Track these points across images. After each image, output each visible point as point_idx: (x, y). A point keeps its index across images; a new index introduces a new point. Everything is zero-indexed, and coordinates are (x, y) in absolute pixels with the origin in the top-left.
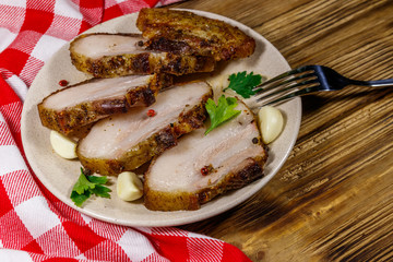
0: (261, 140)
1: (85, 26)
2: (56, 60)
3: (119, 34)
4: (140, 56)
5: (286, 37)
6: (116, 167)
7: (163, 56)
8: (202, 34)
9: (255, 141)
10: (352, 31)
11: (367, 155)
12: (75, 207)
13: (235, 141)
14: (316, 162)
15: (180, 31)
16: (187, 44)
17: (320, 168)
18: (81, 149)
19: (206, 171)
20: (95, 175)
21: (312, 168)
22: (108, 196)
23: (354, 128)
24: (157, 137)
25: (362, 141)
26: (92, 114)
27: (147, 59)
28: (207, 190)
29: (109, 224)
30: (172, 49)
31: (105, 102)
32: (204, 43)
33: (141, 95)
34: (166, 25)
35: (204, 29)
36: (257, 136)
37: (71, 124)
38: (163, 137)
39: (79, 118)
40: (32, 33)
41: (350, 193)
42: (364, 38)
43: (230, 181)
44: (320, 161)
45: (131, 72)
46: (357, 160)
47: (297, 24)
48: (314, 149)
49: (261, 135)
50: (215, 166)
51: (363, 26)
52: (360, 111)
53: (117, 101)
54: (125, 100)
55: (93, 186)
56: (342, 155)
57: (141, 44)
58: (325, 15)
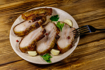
5: (80, 19)
11: (90, 55)
14: (77, 53)
15: (37, 14)
17: (77, 55)
21: (75, 55)
25: (90, 51)
41: (82, 64)
44: (78, 53)
46: (87, 55)
47: (84, 17)
48: (78, 50)
51: (100, 21)
52: (92, 43)
57: (30, 22)
58: (92, 16)
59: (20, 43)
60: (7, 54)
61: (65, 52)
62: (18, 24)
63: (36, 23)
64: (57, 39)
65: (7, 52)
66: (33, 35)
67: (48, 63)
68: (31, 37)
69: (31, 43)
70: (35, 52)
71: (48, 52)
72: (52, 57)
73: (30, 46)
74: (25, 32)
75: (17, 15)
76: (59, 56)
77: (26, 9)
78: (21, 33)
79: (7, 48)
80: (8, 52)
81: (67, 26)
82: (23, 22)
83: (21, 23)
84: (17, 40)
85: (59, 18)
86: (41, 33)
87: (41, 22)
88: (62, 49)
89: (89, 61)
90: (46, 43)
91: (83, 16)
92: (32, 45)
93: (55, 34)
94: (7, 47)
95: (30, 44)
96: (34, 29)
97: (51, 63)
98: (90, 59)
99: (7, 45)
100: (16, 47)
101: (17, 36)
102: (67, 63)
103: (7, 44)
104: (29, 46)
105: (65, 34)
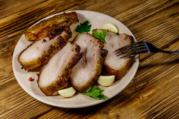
11: (163, 71)
14: (141, 75)
17: (143, 77)
21: (139, 77)
23: (157, 60)
41: (156, 88)
42: (160, 21)
44: (143, 74)
46: (159, 74)
47: (131, 15)
57: (45, 41)
58: (142, 12)
59: (38, 81)
60: (17, 108)
61: (124, 76)
62: (24, 50)
63: (58, 38)
64: (103, 57)
65: (16, 105)
66: (58, 60)
67: (102, 101)
68: (57, 64)
69: (61, 73)
70: (71, 89)
71: (94, 82)
72: (103, 91)
73: (60, 80)
74: (42, 59)
75: (13, 39)
76: (115, 86)
77: (26, 25)
78: (36, 63)
79: (14, 98)
80: (19, 103)
81: (111, 33)
82: (31, 45)
83: (28, 47)
84: (31, 78)
85: (90, 26)
86: (74, 53)
87: (66, 35)
88: (118, 71)
89: (166, 82)
90: (86, 69)
91: (128, 15)
92: (63, 76)
93: (97, 48)
94: (12, 96)
95: (60, 76)
96: (56, 50)
97: (107, 99)
98: (166, 77)
99: (12, 93)
100: (34, 90)
101: (27, 71)
102: (131, 95)
103: (12, 91)
104: (58, 80)
105: (113, 46)
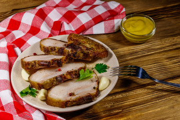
0: (98, 89)
1: (50, 36)
2: (35, 45)
3: (60, 41)
4: (61, 48)
6: (41, 86)
7: (70, 50)
8: (88, 46)
9: (94, 88)
10: (151, 57)
12: (20, 97)
13: (87, 87)
15: (80, 43)
16: (81, 48)
17: (120, 105)
18: (31, 77)
19: (71, 95)
20: (34, 88)
21: (117, 105)
22: (35, 97)
23: (139, 94)
24: (56, 78)
25: (140, 99)
26: (37, 65)
27: (63, 50)
28: (69, 101)
29: (31, 106)
30: (74, 48)
31: (42, 61)
32: (87, 49)
33: (56, 62)
34: (77, 40)
35: (89, 44)
36: (96, 86)
37: (29, 67)
38: (59, 78)
39: (33, 66)
40: (30, 34)
41: (128, 117)
42: (156, 61)
43: (79, 100)
44: (121, 103)
45: (57, 54)
48: (120, 98)
49: (98, 87)
50: (75, 94)
51: (156, 57)
53: (46, 62)
54: (49, 62)
55: (30, 91)
56: (131, 103)
91: (129, 50)
98: (140, 110)
